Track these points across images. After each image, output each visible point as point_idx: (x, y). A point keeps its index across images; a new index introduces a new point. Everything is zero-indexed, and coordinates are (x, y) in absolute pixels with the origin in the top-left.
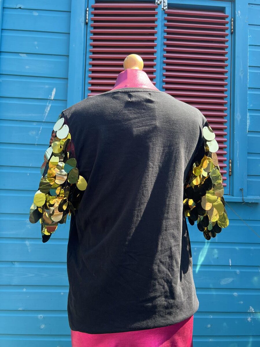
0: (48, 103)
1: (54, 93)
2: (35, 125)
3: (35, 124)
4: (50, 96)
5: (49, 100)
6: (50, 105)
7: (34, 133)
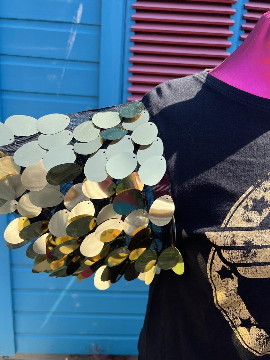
0: (72, 29)
1: (80, 12)
2: (54, 65)
3: (54, 63)
4: (74, 18)
5: (73, 25)
6: (75, 33)
7: (54, 77)
